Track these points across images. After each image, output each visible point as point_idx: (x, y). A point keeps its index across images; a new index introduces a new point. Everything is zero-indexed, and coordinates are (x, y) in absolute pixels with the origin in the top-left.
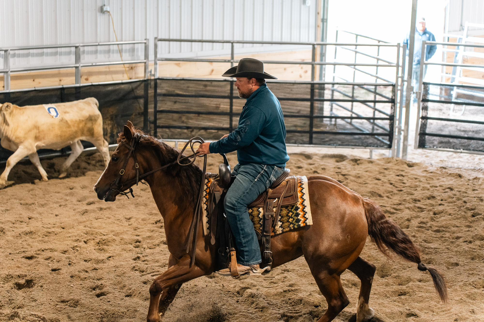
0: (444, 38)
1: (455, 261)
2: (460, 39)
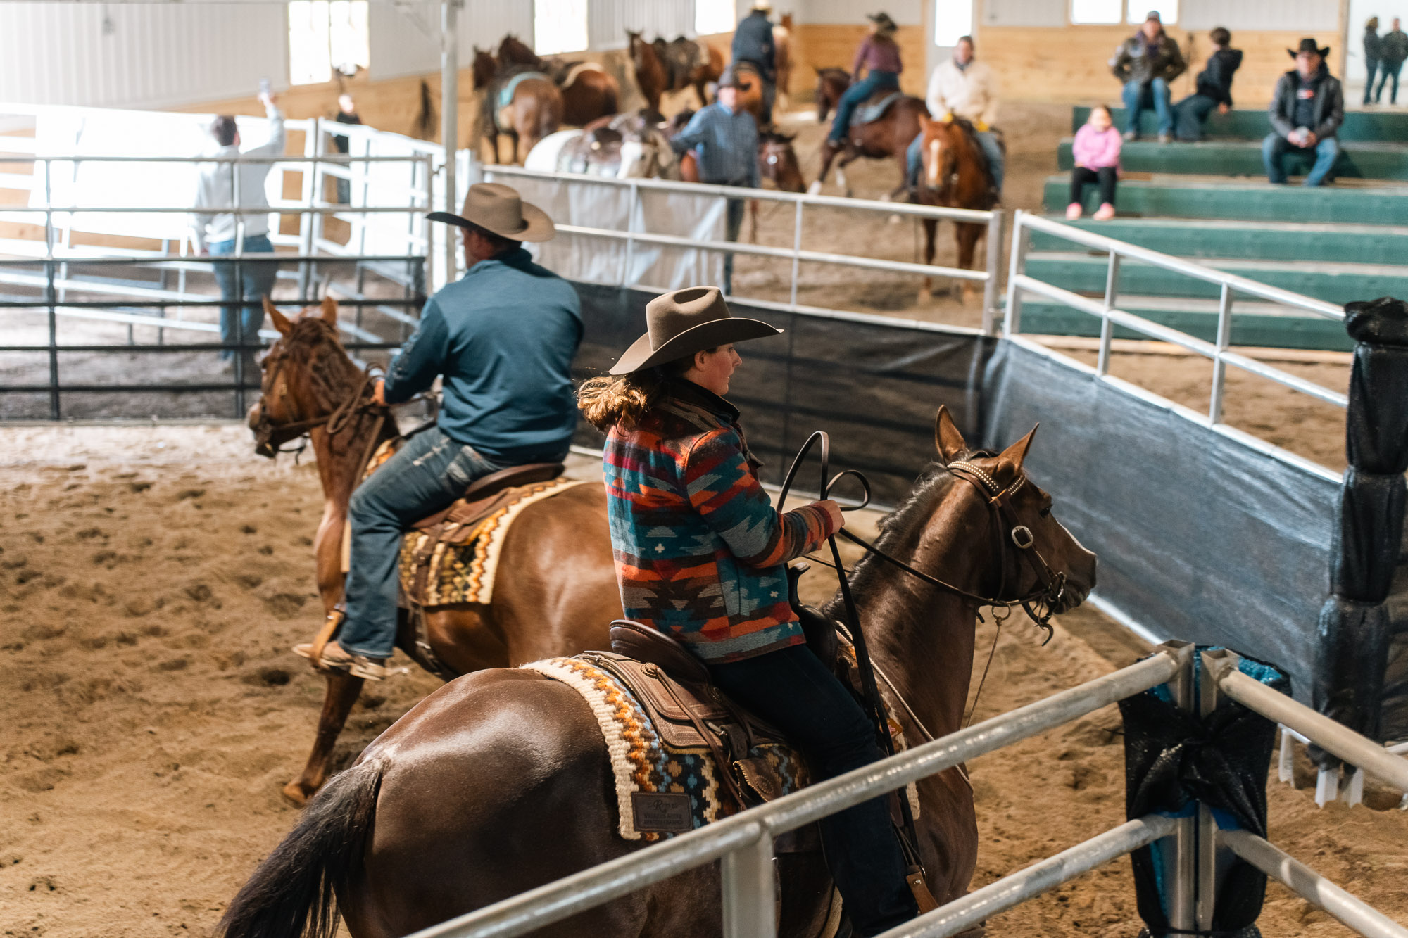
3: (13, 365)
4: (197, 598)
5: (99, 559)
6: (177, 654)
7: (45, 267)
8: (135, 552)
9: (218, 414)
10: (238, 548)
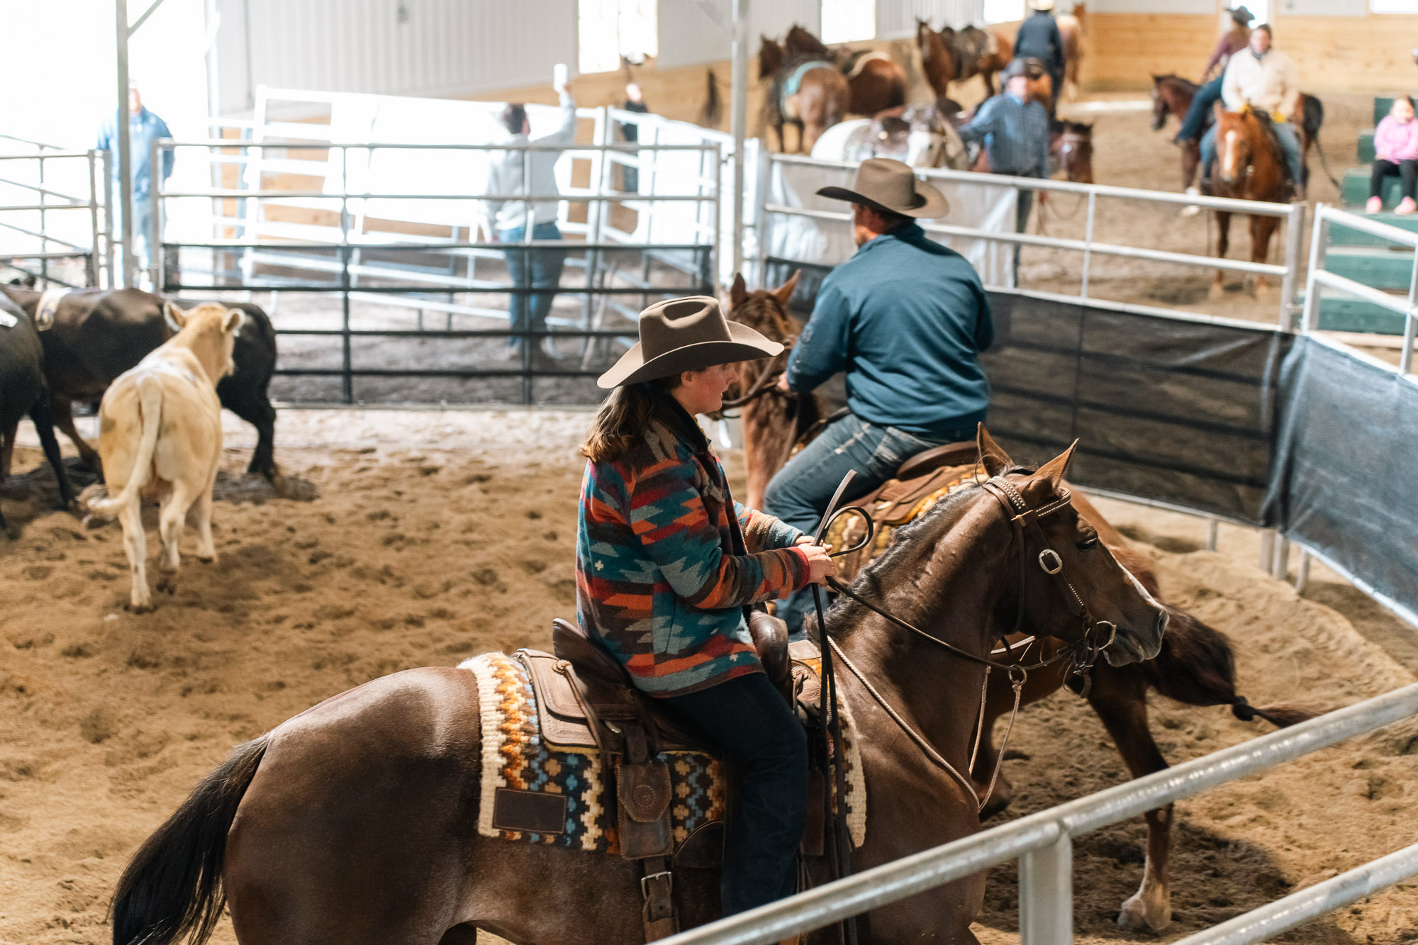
0: (210, 130)
1: (277, 678)
2: (250, 131)
3: (307, 349)
4: (483, 582)
5: (388, 542)
6: (463, 637)
7: (339, 254)
8: (422, 535)
9: (503, 399)
10: (522, 534)
